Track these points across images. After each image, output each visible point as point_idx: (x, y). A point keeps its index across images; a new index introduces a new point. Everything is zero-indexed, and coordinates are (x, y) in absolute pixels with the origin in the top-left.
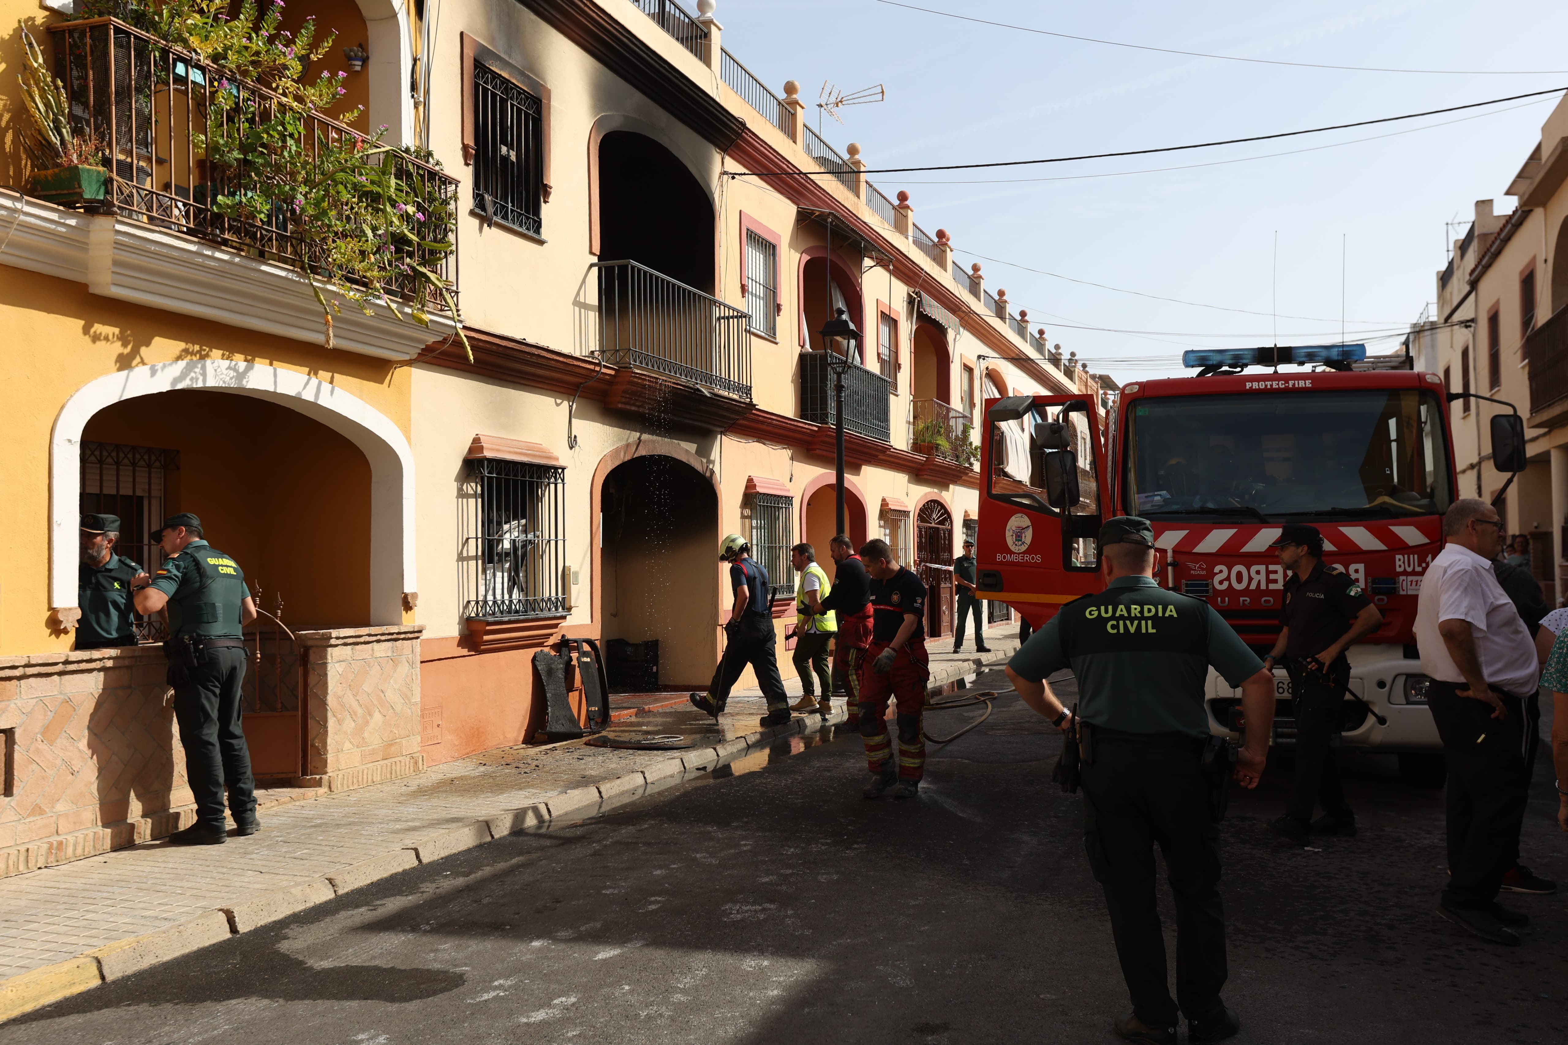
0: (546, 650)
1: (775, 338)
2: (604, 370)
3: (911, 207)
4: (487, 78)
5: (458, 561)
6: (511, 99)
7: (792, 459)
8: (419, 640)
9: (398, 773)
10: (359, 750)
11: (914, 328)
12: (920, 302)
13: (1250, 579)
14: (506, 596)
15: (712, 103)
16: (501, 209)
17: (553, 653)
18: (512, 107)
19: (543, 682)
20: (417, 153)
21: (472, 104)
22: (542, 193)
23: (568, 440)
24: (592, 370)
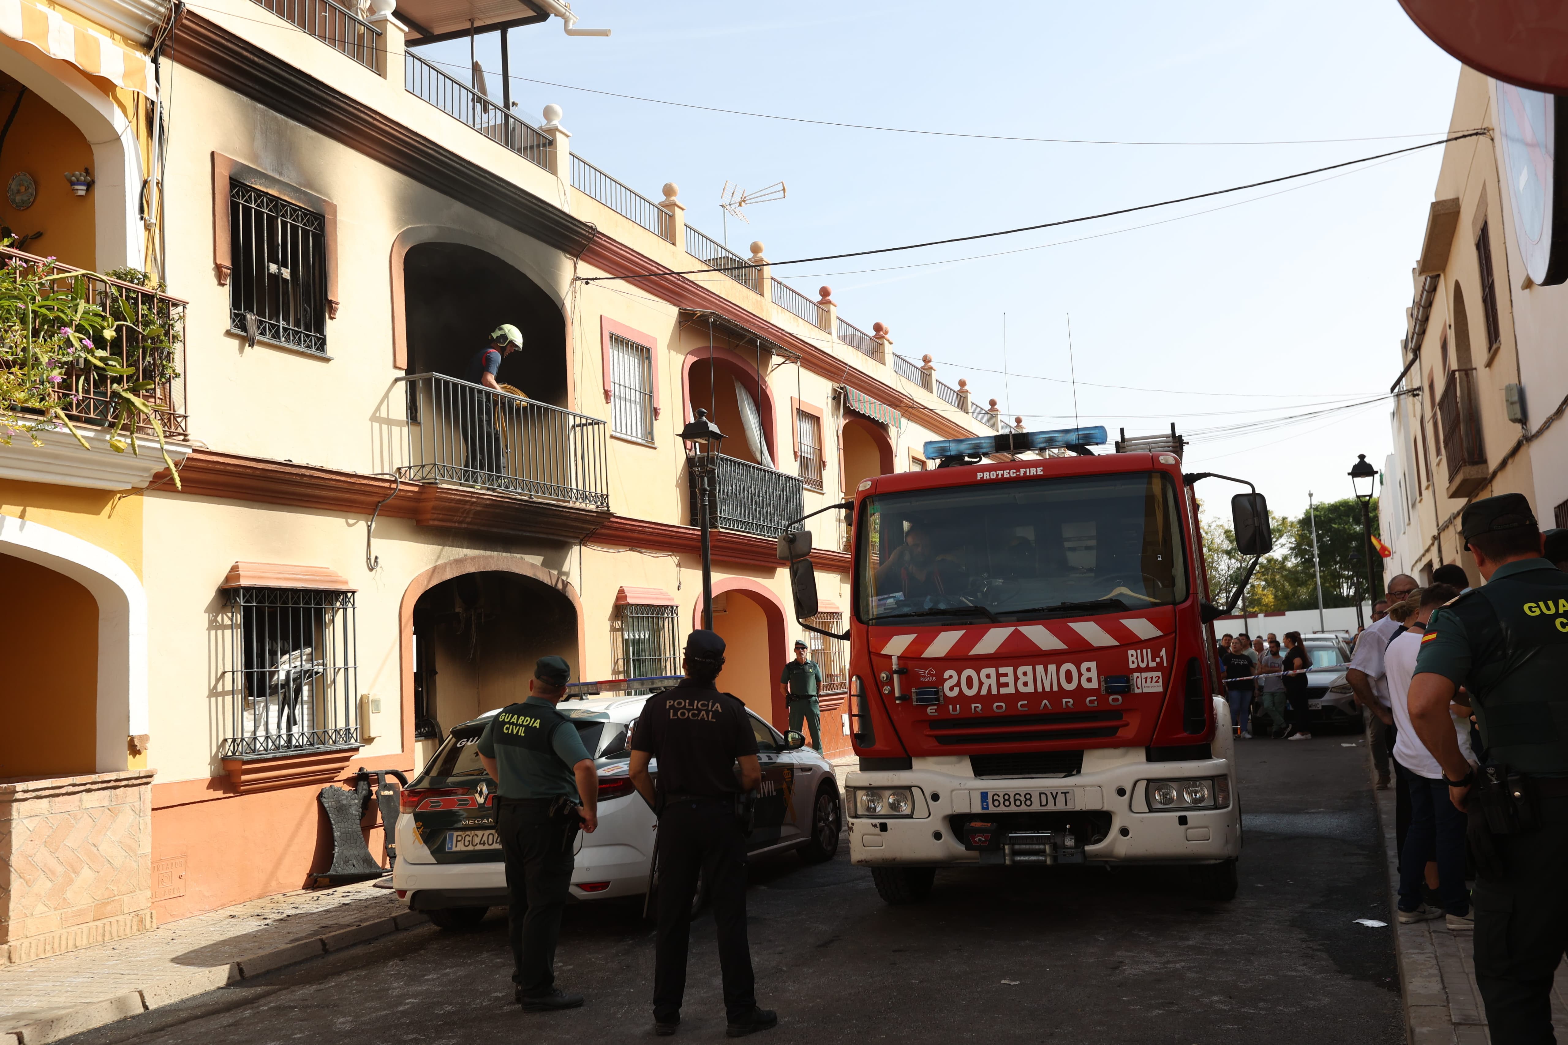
0: (337, 785)
1: (653, 443)
2: (401, 487)
3: (833, 301)
4: (250, 197)
5: (209, 697)
6: (283, 216)
7: (679, 565)
8: (149, 786)
9: (114, 934)
10: (56, 912)
11: (842, 423)
12: (846, 396)
13: (981, 684)
14: (284, 731)
15: (550, 209)
16: (269, 329)
17: (346, 788)
18: (284, 224)
19: (330, 821)
20: (130, 276)
21: (227, 223)
22: (327, 310)
23: (367, 562)
24: (387, 488)
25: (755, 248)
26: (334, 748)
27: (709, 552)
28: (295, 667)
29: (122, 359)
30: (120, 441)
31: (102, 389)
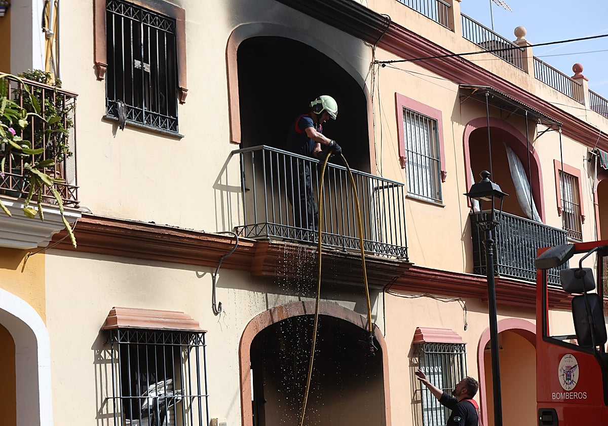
1: (441, 202)
2: (239, 243)
4: (121, 7)
5: (97, 418)
6: (145, 21)
7: (465, 309)
11: (597, 182)
12: (599, 159)
15: (353, 4)
16: (135, 114)
18: (146, 27)
20: (36, 76)
21: (103, 30)
22: (178, 96)
23: (213, 307)
24: (228, 244)
25: (519, 33)
27: (495, 297)
28: (160, 395)
29: (32, 143)
30: (31, 209)
31: (17, 167)
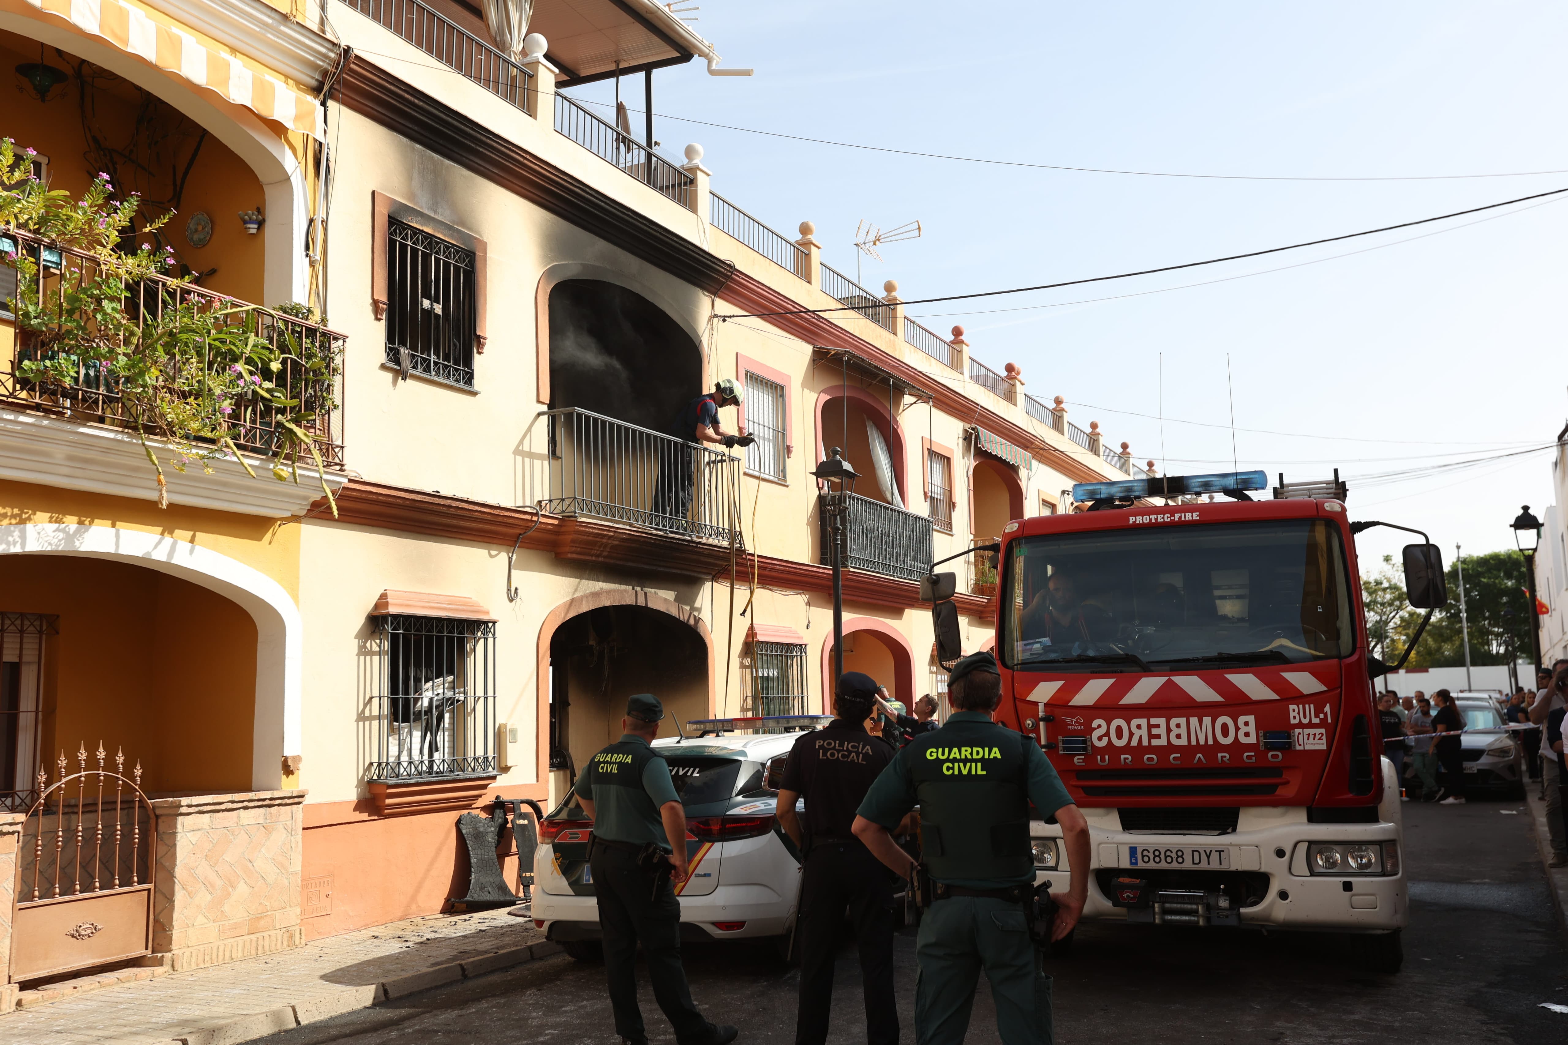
0: (475, 812)
1: (785, 481)
2: (542, 520)
3: (965, 341)
4: (407, 234)
5: (357, 721)
6: (436, 253)
7: (808, 604)
8: (301, 805)
9: (267, 948)
10: (215, 924)
11: (973, 464)
12: (977, 437)
13: (1131, 734)
14: (426, 757)
15: (690, 247)
16: (421, 363)
17: (483, 815)
18: (437, 261)
19: (468, 847)
20: (295, 310)
21: (384, 260)
22: (475, 344)
23: (507, 592)
24: (528, 520)
25: (889, 287)
26: (473, 776)
27: (841, 591)
28: (438, 694)
29: (287, 391)
30: (283, 470)
31: (267, 419)
